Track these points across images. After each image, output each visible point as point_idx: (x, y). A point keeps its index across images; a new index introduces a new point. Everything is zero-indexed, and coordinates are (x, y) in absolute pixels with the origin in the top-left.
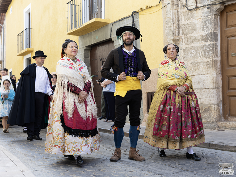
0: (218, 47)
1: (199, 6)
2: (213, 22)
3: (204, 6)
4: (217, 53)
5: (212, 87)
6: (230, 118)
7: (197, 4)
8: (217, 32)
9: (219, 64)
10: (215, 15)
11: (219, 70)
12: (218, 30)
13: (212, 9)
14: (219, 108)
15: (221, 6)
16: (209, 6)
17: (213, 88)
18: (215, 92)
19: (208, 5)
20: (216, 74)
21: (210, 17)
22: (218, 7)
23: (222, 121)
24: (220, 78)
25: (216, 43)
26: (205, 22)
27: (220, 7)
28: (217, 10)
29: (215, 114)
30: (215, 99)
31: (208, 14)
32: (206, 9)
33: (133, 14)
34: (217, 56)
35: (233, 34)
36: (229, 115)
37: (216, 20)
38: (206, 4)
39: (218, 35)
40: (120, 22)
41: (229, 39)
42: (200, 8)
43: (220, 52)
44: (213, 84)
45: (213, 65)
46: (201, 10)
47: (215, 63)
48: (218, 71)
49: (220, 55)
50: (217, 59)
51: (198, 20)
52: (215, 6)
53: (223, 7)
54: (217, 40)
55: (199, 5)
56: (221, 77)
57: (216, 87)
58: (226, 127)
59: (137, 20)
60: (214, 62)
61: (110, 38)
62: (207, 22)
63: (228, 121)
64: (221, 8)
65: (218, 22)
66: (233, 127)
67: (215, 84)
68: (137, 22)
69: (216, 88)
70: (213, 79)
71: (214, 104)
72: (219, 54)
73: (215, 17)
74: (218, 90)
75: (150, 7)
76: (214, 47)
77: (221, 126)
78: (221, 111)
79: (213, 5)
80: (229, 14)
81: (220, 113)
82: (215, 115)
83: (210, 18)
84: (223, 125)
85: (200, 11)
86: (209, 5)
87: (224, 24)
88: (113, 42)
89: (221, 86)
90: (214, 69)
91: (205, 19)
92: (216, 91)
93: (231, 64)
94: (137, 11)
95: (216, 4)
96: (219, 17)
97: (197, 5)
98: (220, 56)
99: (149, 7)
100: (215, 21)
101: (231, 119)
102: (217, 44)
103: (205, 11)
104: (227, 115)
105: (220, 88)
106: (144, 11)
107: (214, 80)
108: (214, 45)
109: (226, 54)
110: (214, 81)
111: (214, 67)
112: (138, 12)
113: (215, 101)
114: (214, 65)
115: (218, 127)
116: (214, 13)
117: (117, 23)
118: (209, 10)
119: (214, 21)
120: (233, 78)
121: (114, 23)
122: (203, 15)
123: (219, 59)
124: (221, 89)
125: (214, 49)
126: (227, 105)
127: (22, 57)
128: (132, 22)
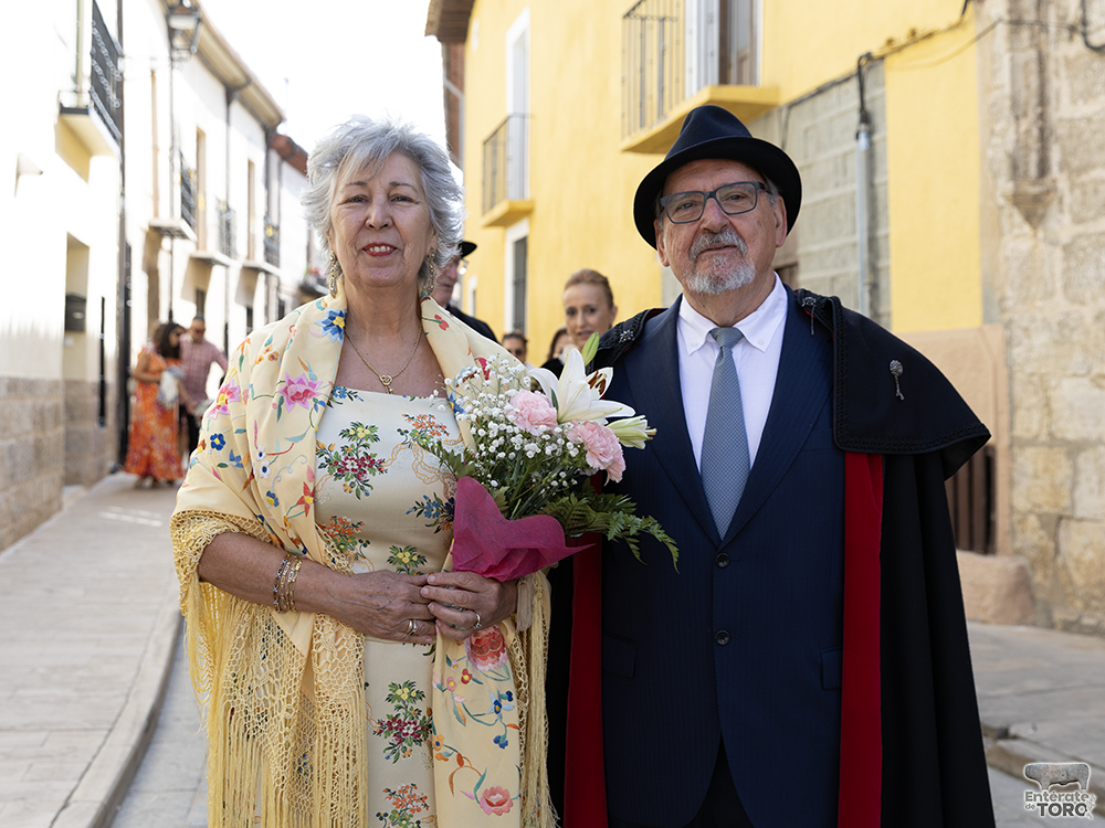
121: (795, 104)
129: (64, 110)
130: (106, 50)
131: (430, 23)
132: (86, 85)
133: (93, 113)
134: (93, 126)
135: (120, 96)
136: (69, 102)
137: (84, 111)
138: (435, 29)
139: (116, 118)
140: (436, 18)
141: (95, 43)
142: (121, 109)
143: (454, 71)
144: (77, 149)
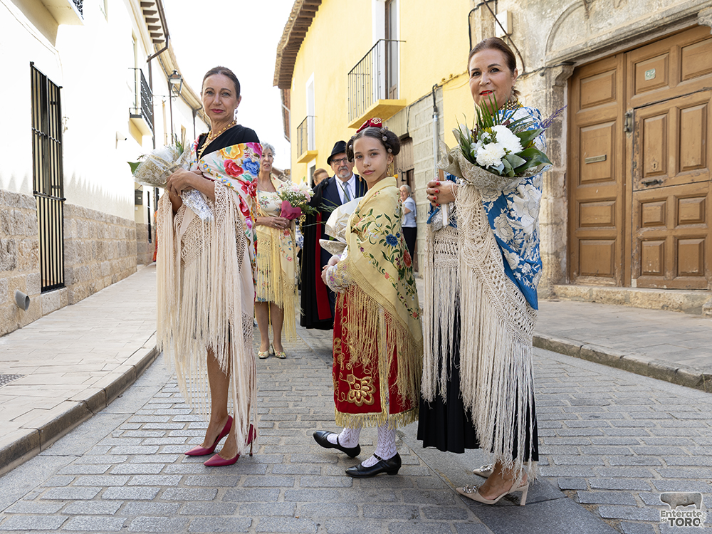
0: (561, 147)
1: (528, 72)
2: (550, 100)
3: (535, 71)
4: (557, 158)
5: (545, 222)
6: (579, 279)
7: (524, 67)
8: (559, 118)
9: (561, 179)
10: (555, 87)
11: (562, 190)
12: (562, 116)
13: (550, 77)
14: (560, 260)
15: (566, 69)
16: (542, 71)
17: (548, 224)
18: (550, 231)
19: (541, 69)
20: (552, 198)
21: (544, 91)
22: (559, 71)
23: (566, 284)
24: (563, 206)
25: (555, 139)
26: (537, 101)
27: (563, 71)
28: (558, 77)
29: (550, 270)
30: (550, 243)
31: (542, 86)
32: (538, 77)
33: (433, 90)
34: (558, 165)
35: (590, 120)
36: (578, 274)
37: (558, 96)
38: (540, 67)
39: (561, 124)
40: (420, 103)
41: (583, 130)
42: (530, 75)
43: (566, 155)
44: (548, 216)
45: (547, 182)
46: (530, 79)
47: (551, 177)
48: (558, 192)
49: (566, 161)
50: (557, 169)
51: (527, 98)
52: (555, 69)
53: (570, 71)
54: (560, 134)
55: (528, 70)
56: (566, 204)
57: (553, 222)
58: (566, 296)
59: (440, 99)
60: (549, 176)
61: (406, 132)
62: (540, 102)
63: (576, 284)
64: (565, 72)
65: (562, 100)
66: (577, 296)
67: (550, 217)
68: (440, 103)
69: (552, 224)
70: (547, 206)
71: (548, 254)
72: (562, 160)
73: (555, 90)
74: (557, 227)
75: (457, 77)
76: (551, 147)
77: (559, 293)
78: (564, 266)
79: (550, 68)
80: (584, 82)
81: (560, 269)
82: (550, 273)
83: (544, 94)
84: (562, 291)
85: (529, 81)
86: (543, 68)
87: (576, 103)
88: (411, 138)
89: (566, 219)
90: (549, 189)
91: (537, 95)
92: (553, 229)
93: (583, 178)
94: (439, 85)
95: (554, 66)
96: (566, 89)
97: (524, 70)
98: (566, 164)
99: (453, 77)
100: (554, 98)
101: (581, 281)
102: (559, 142)
103: (537, 81)
104: (575, 273)
105: (563, 224)
106: (449, 83)
107: (549, 209)
108: (550, 143)
109: (578, 159)
110: (549, 211)
111: (549, 185)
112: (442, 86)
113: (550, 247)
114: (549, 181)
115: (554, 294)
116: (553, 84)
117: (416, 106)
118: (544, 78)
119: (552, 100)
120: (588, 204)
121: (412, 105)
122: (534, 87)
123: (563, 168)
124: (565, 225)
125: (551, 151)
126: (575, 255)
127: (305, 164)
128: (433, 104)
129: (132, 116)
130: (146, 91)
131: (275, 80)
132: (139, 106)
133: (143, 116)
134: (142, 122)
135: (152, 111)
136: (133, 112)
137: (140, 117)
138: (277, 83)
139: (151, 120)
140: (277, 78)
141: (142, 90)
142: (153, 116)
143: (286, 100)
144: (137, 132)
